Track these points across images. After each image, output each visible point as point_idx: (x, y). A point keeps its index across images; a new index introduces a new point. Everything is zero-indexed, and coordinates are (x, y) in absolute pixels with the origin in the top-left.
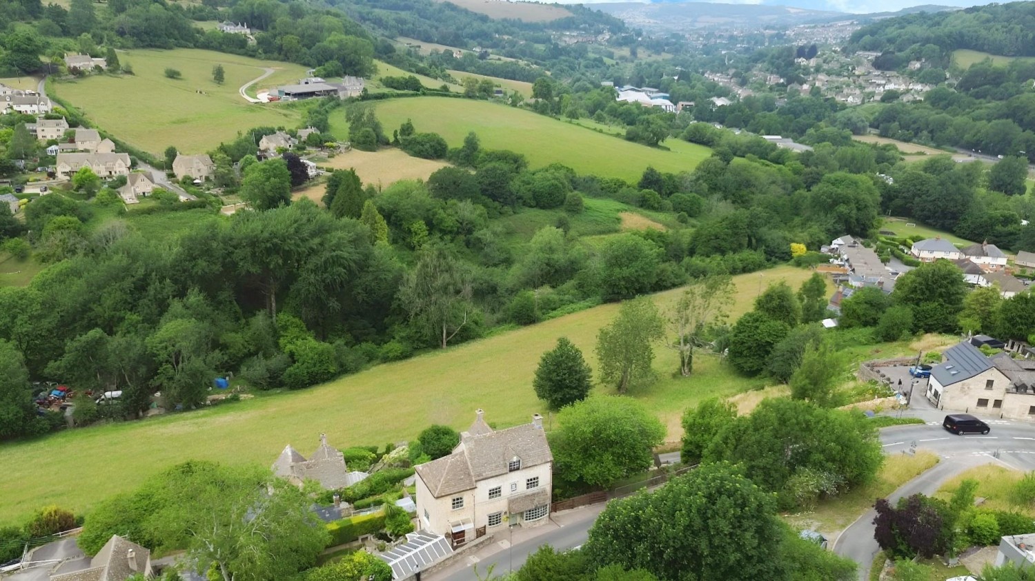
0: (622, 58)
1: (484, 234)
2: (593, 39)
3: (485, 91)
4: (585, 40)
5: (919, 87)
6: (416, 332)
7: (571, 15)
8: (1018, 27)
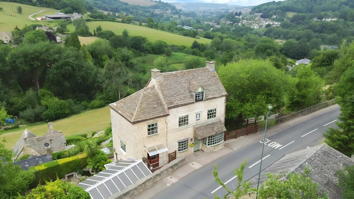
0: (176, 18)
1: (134, 61)
2: (165, 12)
3: (129, 21)
4: (162, 12)
5: (277, 23)
6: (106, 96)
7: (157, 4)
8: (306, 4)
